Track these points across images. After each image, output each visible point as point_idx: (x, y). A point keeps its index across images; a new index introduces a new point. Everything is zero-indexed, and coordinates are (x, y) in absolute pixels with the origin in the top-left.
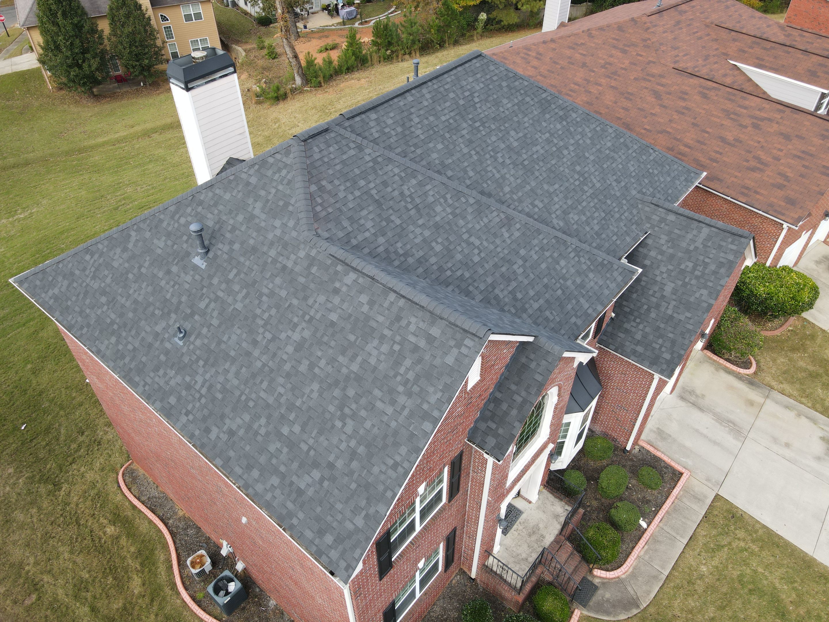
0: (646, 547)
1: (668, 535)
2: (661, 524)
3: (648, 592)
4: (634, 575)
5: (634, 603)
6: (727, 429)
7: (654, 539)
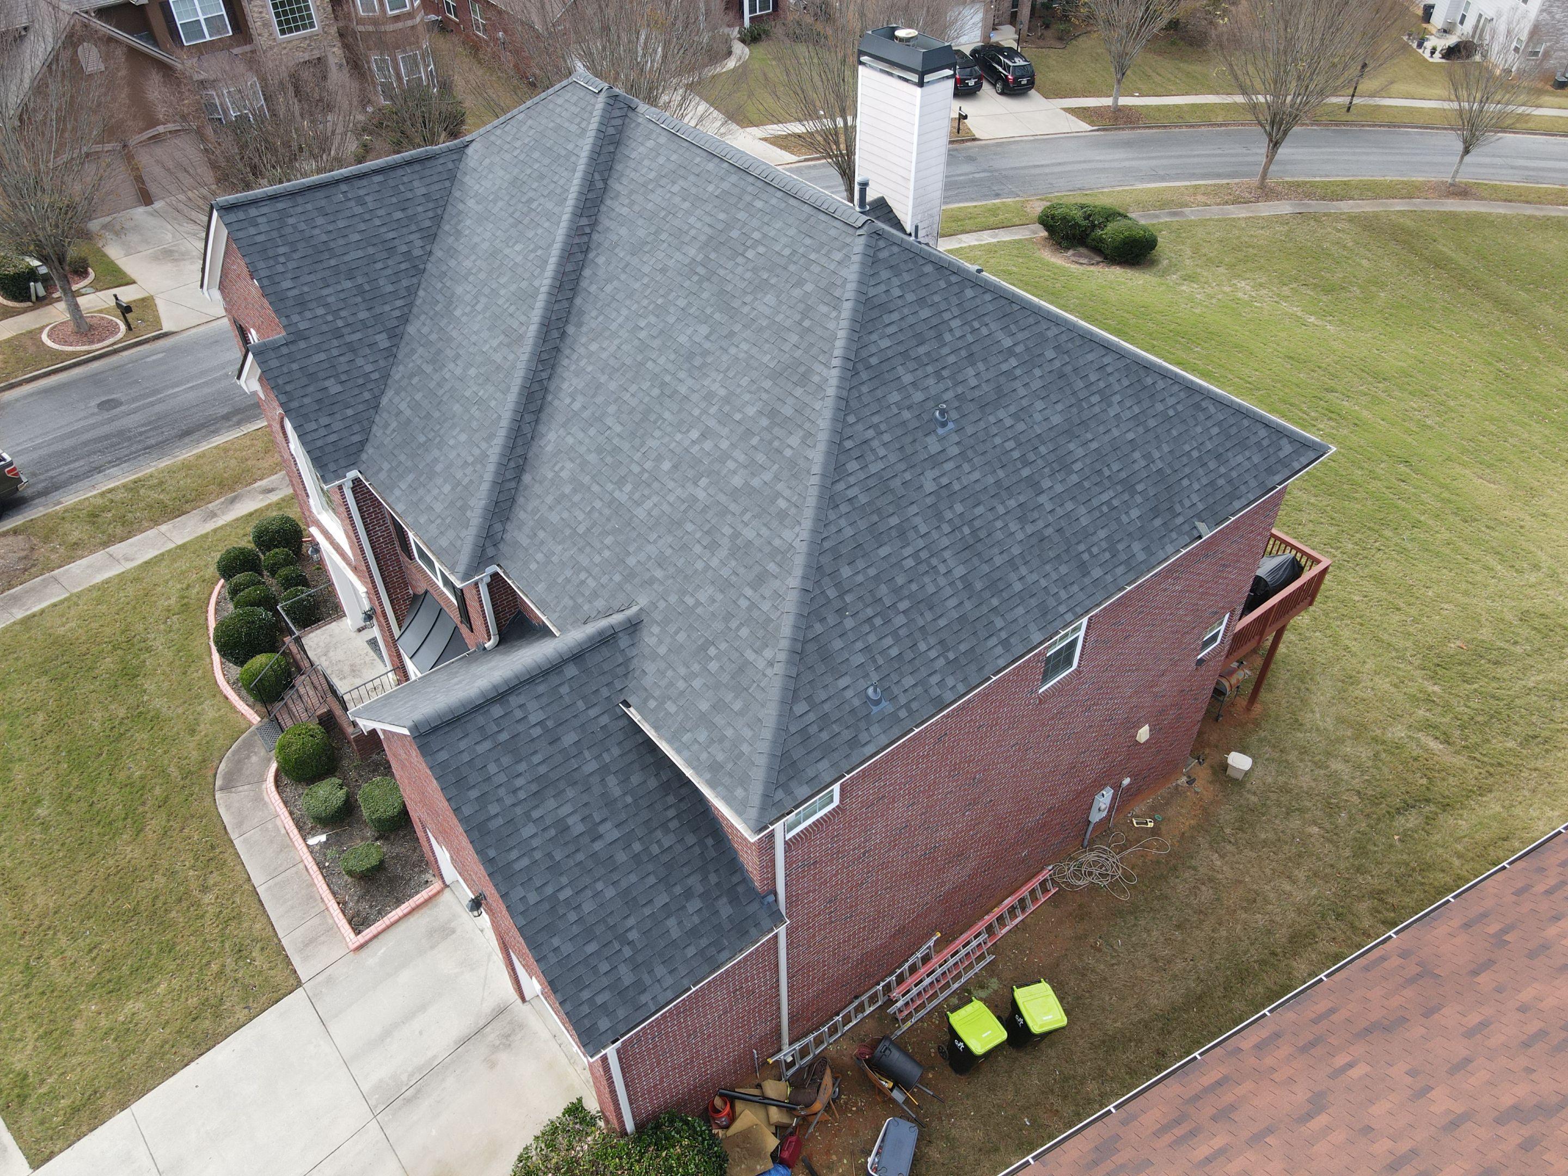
0: (283, 831)
1: (282, 869)
2: (301, 866)
3: (228, 807)
4: (259, 799)
5: (228, 786)
6: (404, 1077)
7: (287, 845)
